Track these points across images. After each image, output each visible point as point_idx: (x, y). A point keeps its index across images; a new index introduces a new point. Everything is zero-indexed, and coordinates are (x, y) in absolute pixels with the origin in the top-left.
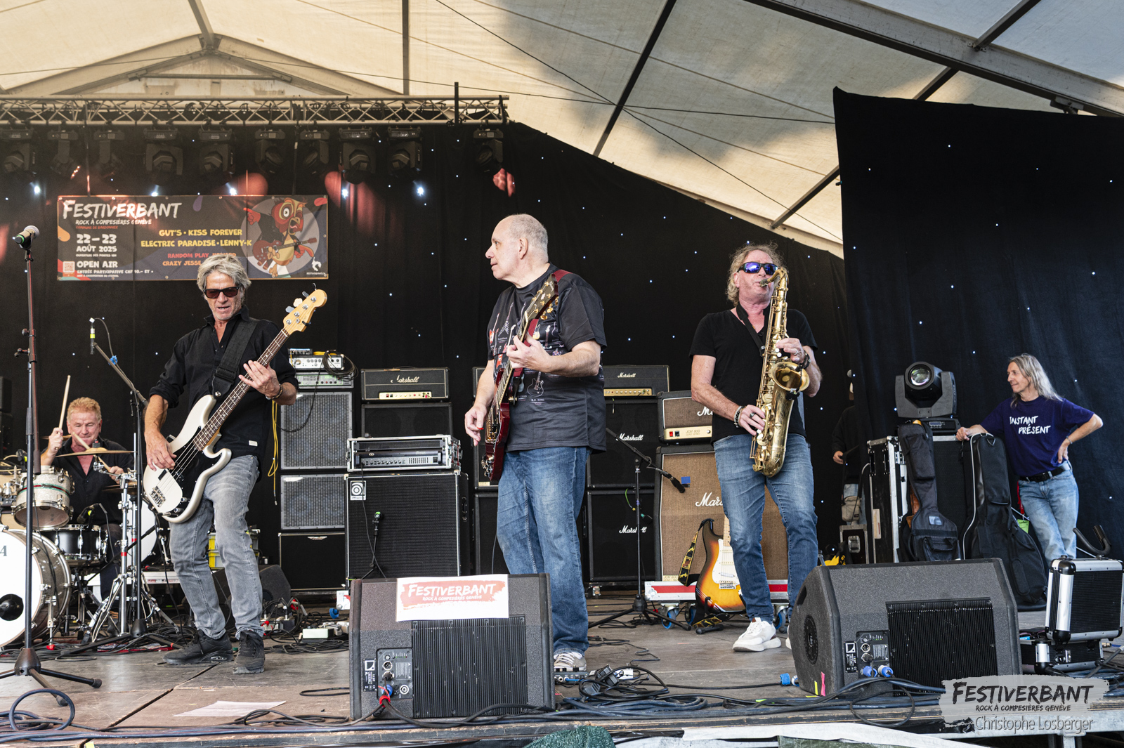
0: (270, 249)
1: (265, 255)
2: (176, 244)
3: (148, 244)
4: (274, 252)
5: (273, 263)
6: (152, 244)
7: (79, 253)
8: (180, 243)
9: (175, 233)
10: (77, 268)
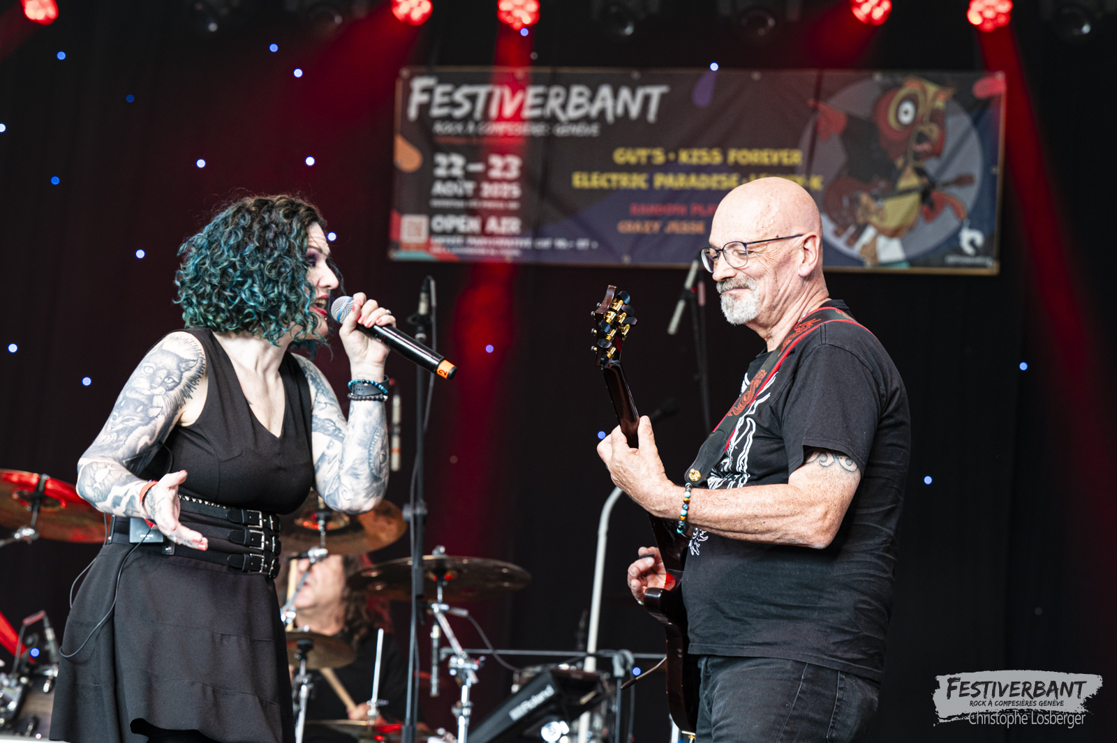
0: (865, 198)
1: (852, 212)
2: (650, 181)
3: (589, 180)
4: (874, 206)
5: (869, 234)
6: (597, 181)
7: (440, 197)
8: (661, 180)
9: (650, 158)
10: (432, 233)
